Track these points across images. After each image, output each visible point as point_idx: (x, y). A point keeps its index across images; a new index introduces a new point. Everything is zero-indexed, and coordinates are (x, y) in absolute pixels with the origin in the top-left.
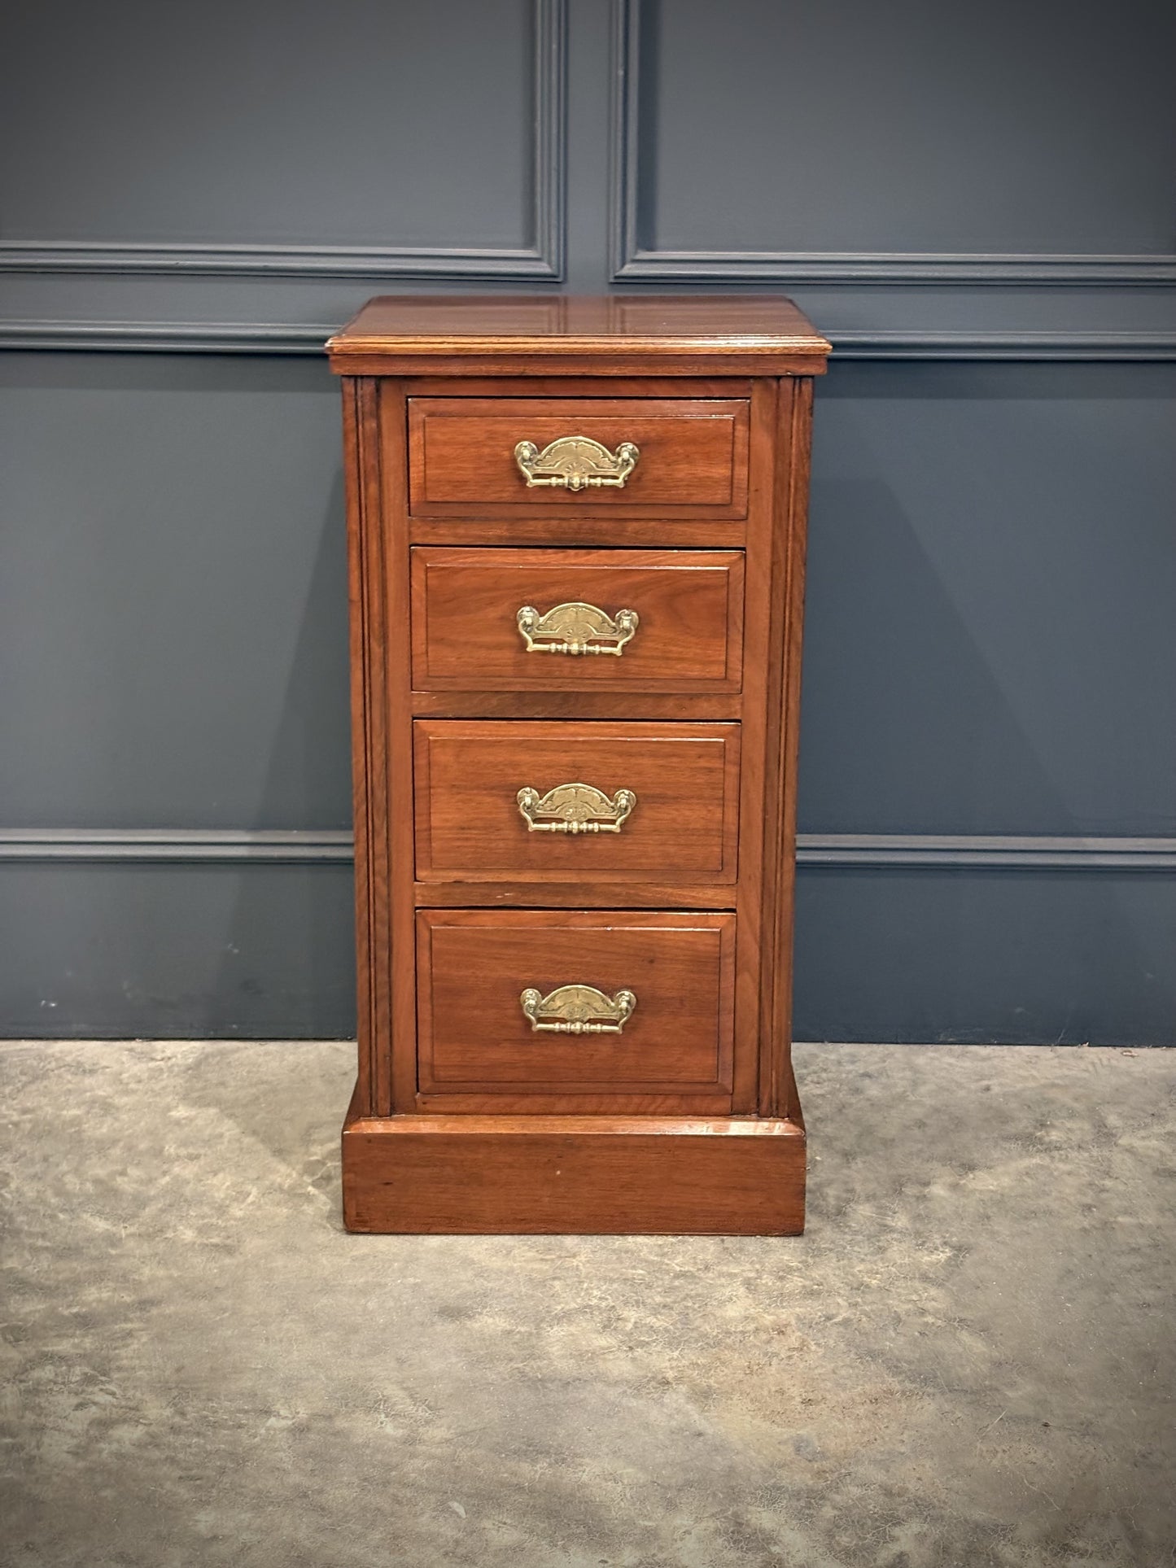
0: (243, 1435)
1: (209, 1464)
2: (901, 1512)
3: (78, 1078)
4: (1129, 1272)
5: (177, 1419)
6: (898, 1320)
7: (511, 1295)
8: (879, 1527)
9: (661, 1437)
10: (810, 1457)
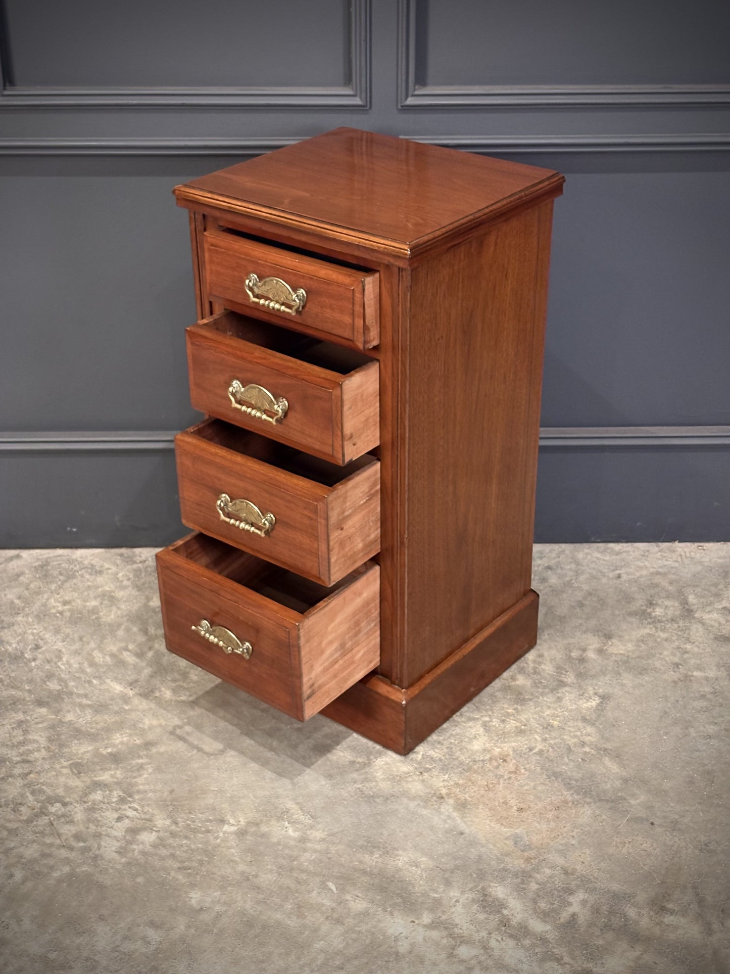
0: (211, 837)
1: (194, 858)
2: (573, 886)
3: (93, 577)
4: (699, 712)
5: (174, 827)
6: (569, 750)
8: (561, 896)
9: (440, 836)
10: (522, 848)
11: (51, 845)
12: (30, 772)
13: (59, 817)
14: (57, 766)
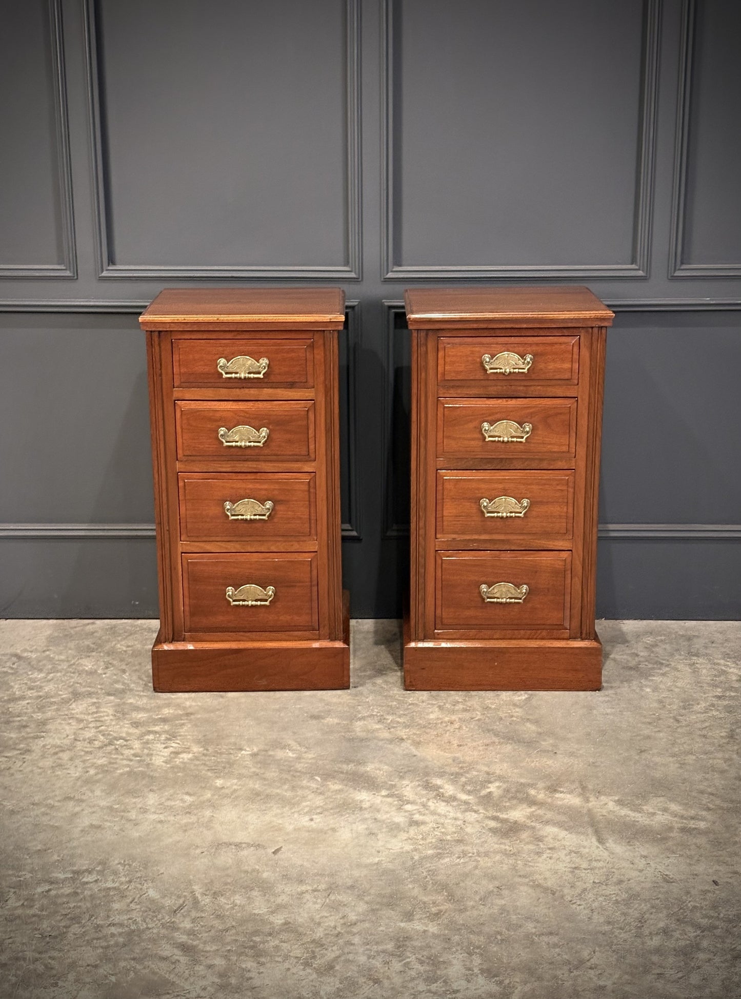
0: (232, 756)
1: (219, 765)
2: (492, 779)
5: (205, 752)
6: (501, 719)
7: (340, 711)
8: (483, 784)
9: (399, 757)
10: (458, 763)
11: (117, 758)
12: (102, 726)
13: (122, 746)
14: (122, 724)
